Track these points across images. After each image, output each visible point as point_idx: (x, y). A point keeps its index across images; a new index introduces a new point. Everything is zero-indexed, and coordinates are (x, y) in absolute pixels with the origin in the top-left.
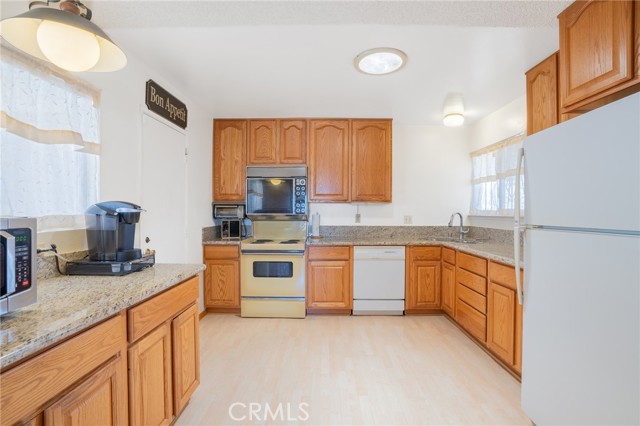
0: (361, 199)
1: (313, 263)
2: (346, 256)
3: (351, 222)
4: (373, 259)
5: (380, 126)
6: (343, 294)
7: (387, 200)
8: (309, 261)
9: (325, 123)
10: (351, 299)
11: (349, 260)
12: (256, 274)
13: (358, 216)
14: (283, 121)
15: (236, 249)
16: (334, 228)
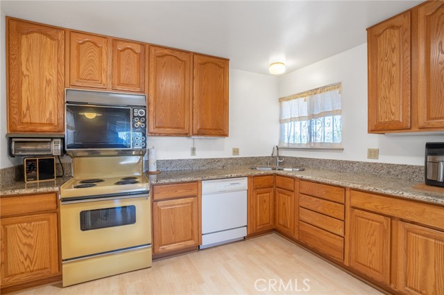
0: (202, 133)
1: (159, 204)
2: (194, 192)
3: (186, 155)
4: (221, 192)
5: (218, 63)
6: (192, 231)
7: (225, 135)
8: (154, 202)
9: (166, 52)
10: (200, 235)
11: (197, 196)
12: (84, 227)
13: (194, 150)
14: (116, 41)
15: (52, 198)
16: (171, 162)
